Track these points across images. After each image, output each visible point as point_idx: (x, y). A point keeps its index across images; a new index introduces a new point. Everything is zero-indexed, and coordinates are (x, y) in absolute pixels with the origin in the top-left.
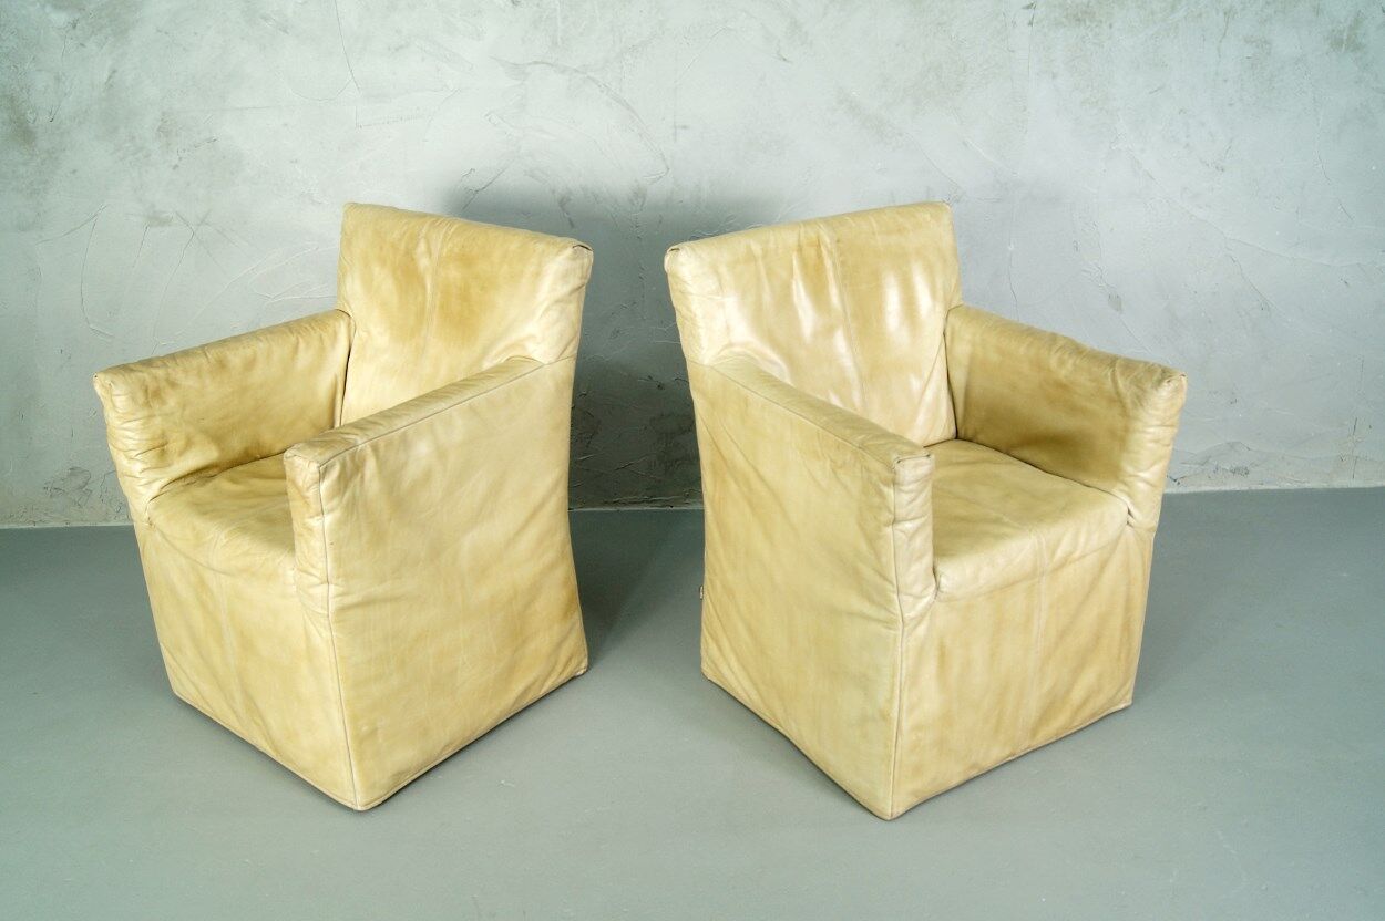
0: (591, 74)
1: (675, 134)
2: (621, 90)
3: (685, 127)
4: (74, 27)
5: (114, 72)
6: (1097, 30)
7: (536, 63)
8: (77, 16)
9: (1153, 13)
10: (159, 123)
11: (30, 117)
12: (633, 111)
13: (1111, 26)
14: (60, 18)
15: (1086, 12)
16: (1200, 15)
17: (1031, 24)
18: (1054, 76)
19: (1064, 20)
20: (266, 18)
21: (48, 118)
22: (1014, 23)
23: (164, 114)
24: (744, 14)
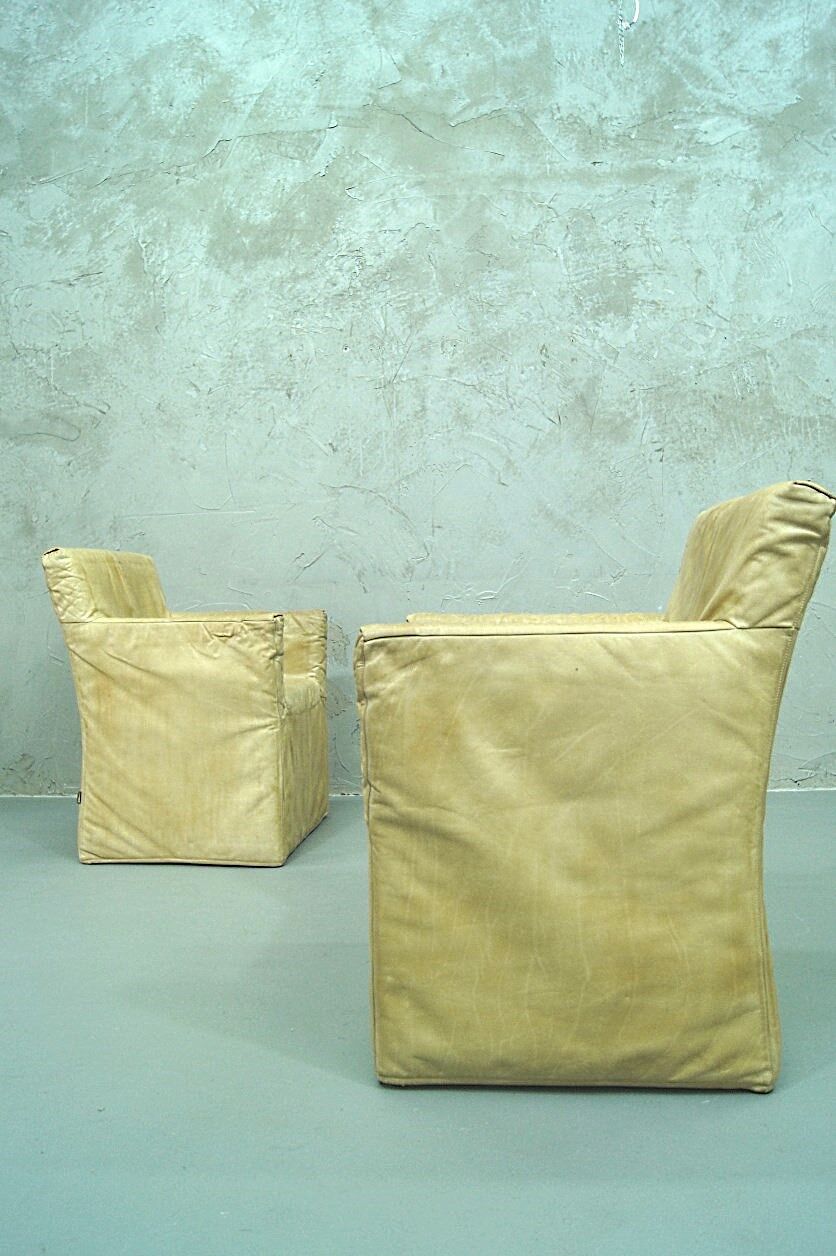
0: (381, 494)
1: (433, 531)
2: (399, 503)
3: (439, 527)
4: (69, 464)
5: (89, 491)
6: (705, 464)
7: (346, 486)
8: (72, 458)
9: (741, 453)
10: (111, 524)
11: (35, 519)
12: (407, 517)
13: (714, 462)
14: (62, 460)
15: (696, 454)
16: (773, 454)
17: (661, 460)
18: (680, 493)
19: (684, 459)
20: (183, 460)
21: (45, 519)
22: (651, 461)
23: (115, 517)
24: (476, 456)
